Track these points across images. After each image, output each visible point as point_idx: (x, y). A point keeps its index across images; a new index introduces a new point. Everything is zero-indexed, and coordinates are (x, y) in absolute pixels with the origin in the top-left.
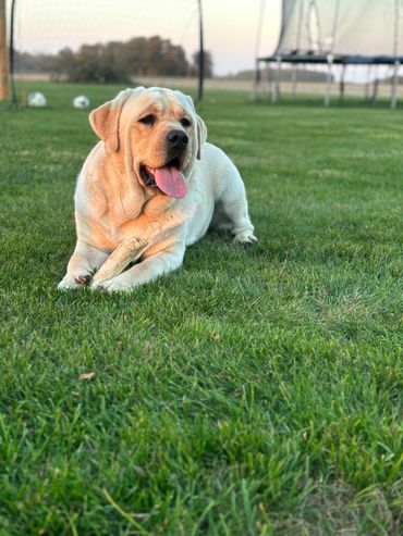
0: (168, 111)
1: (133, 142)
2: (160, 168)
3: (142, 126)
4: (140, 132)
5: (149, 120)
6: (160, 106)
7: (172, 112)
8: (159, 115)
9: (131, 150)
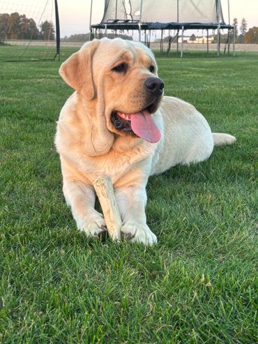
0: (138, 60)
1: (106, 89)
2: (135, 113)
3: (115, 74)
4: (113, 80)
5: (121, 68)
6: (131, 55)
7: (141, 61)
8: (131, 63)
9: (104, 97)
